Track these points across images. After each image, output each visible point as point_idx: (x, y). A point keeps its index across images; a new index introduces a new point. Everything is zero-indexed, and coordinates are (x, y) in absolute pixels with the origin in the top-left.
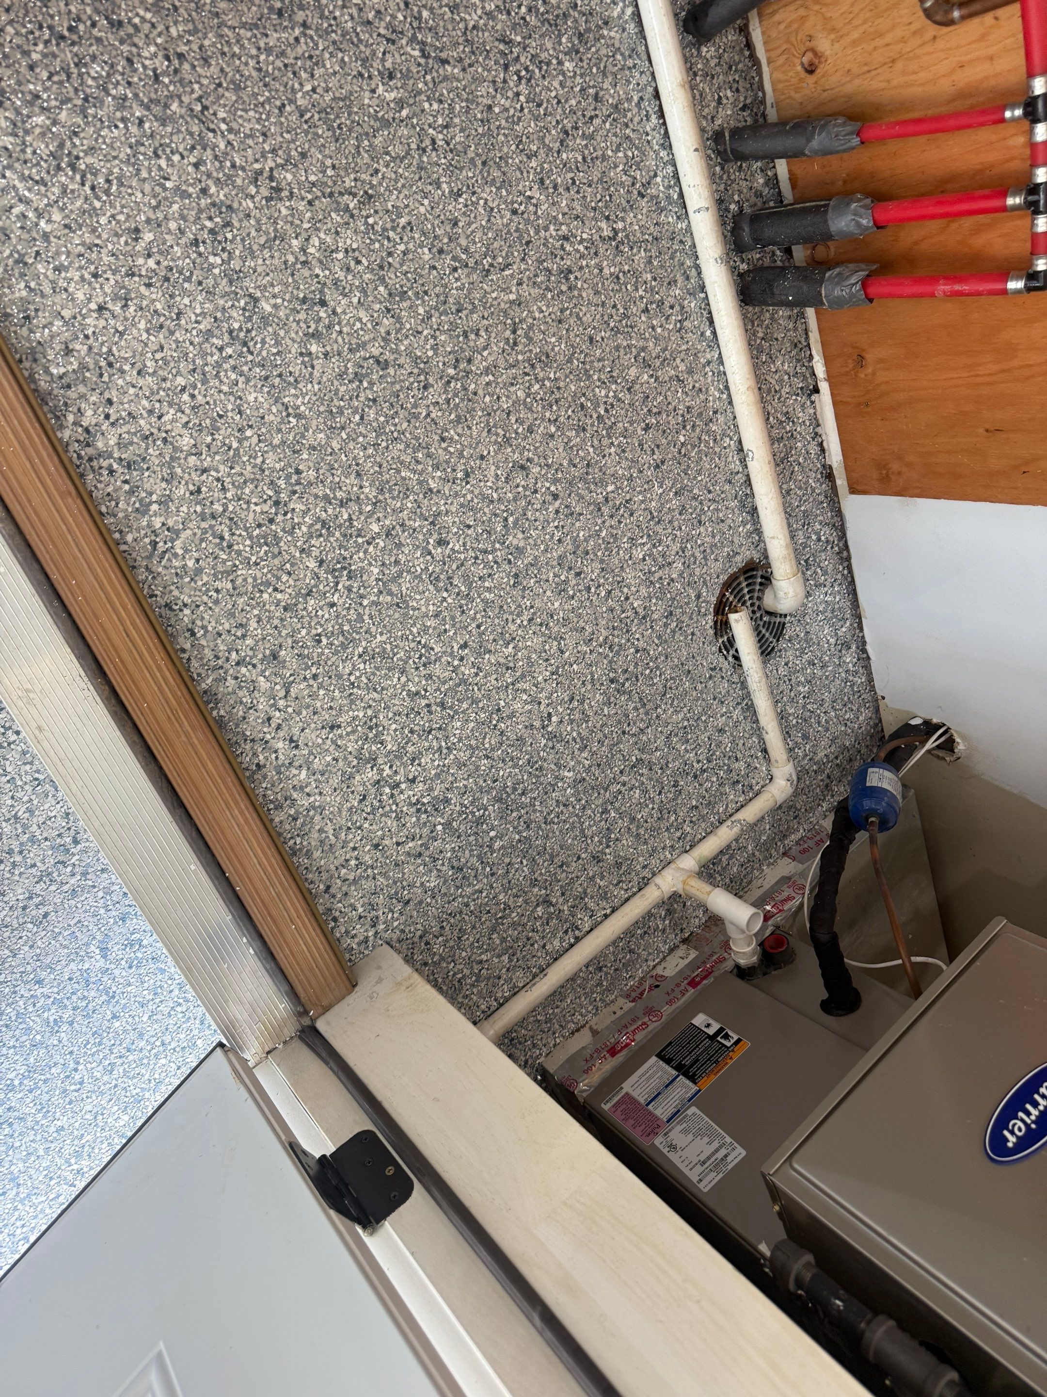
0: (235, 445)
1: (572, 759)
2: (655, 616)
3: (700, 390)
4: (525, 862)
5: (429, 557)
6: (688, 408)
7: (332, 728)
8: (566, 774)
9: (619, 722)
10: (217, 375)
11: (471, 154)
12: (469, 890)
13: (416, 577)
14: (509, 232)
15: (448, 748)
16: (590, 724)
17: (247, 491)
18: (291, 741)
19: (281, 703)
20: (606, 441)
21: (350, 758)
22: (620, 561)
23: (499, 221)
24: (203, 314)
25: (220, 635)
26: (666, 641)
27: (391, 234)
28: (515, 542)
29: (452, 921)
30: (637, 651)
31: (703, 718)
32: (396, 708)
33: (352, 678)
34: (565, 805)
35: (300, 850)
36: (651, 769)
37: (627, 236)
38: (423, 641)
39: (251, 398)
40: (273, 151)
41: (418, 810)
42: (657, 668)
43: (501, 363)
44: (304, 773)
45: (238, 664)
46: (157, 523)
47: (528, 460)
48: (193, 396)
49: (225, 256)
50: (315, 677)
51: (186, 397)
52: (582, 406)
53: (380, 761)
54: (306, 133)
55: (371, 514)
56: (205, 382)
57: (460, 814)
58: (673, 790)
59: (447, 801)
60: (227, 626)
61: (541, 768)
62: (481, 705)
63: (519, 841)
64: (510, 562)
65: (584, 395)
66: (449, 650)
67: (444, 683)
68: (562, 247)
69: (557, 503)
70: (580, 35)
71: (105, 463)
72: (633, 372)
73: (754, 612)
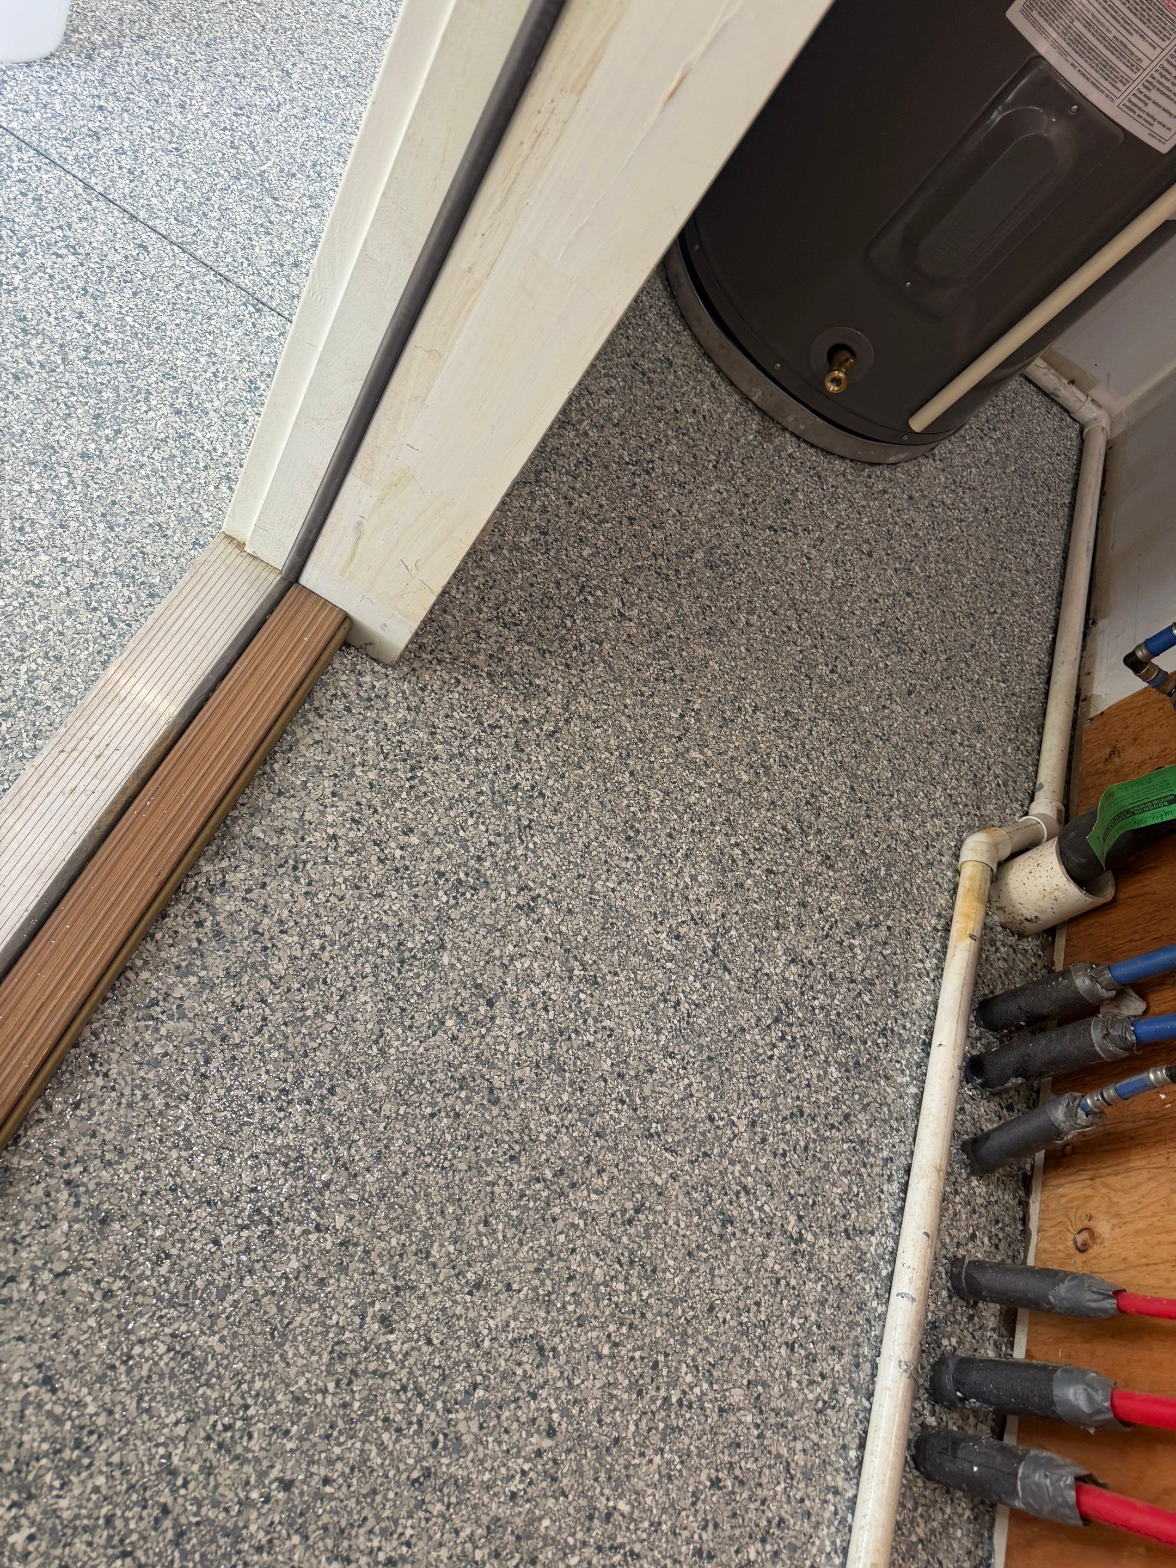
3: (809, 1515)
5: (357, 1320)
6: (782, 1520)
7: (47, 1381)
10: (358, 956)
13: (323, 1324)
14: (694, 1127)
17: (275, 1054)
19: (46, 1276)
20: (655, 1438)
21: (12, 1452)
23: (692, 1111)
24: (396, 914)
25: (94, 1135)
27: (590, 1021)
28: (462, 1427)
32: (131, 1457)
33: (137, 1350)
37: (812, 1255)
38: (251, 1411)
39: (363, 998)
43: (603, 1221)
46: (179, 991)
47: (554, 1349)
48: (323, 948)
49: (452, 902)
50: (108, 1294)
51: (317, 942)
52: (656, 1365)
55: (349, 1204)
56: (344, 949)
60: (109, 1136)
64: (435, 1444)
65: (666, 1355)
66: (265, 1463)
67: (215, 1504)
68: (737, 1194)
69: (547, 1443)
70: (857, 1063)
71: (204, 914)
72: (737, 1396)
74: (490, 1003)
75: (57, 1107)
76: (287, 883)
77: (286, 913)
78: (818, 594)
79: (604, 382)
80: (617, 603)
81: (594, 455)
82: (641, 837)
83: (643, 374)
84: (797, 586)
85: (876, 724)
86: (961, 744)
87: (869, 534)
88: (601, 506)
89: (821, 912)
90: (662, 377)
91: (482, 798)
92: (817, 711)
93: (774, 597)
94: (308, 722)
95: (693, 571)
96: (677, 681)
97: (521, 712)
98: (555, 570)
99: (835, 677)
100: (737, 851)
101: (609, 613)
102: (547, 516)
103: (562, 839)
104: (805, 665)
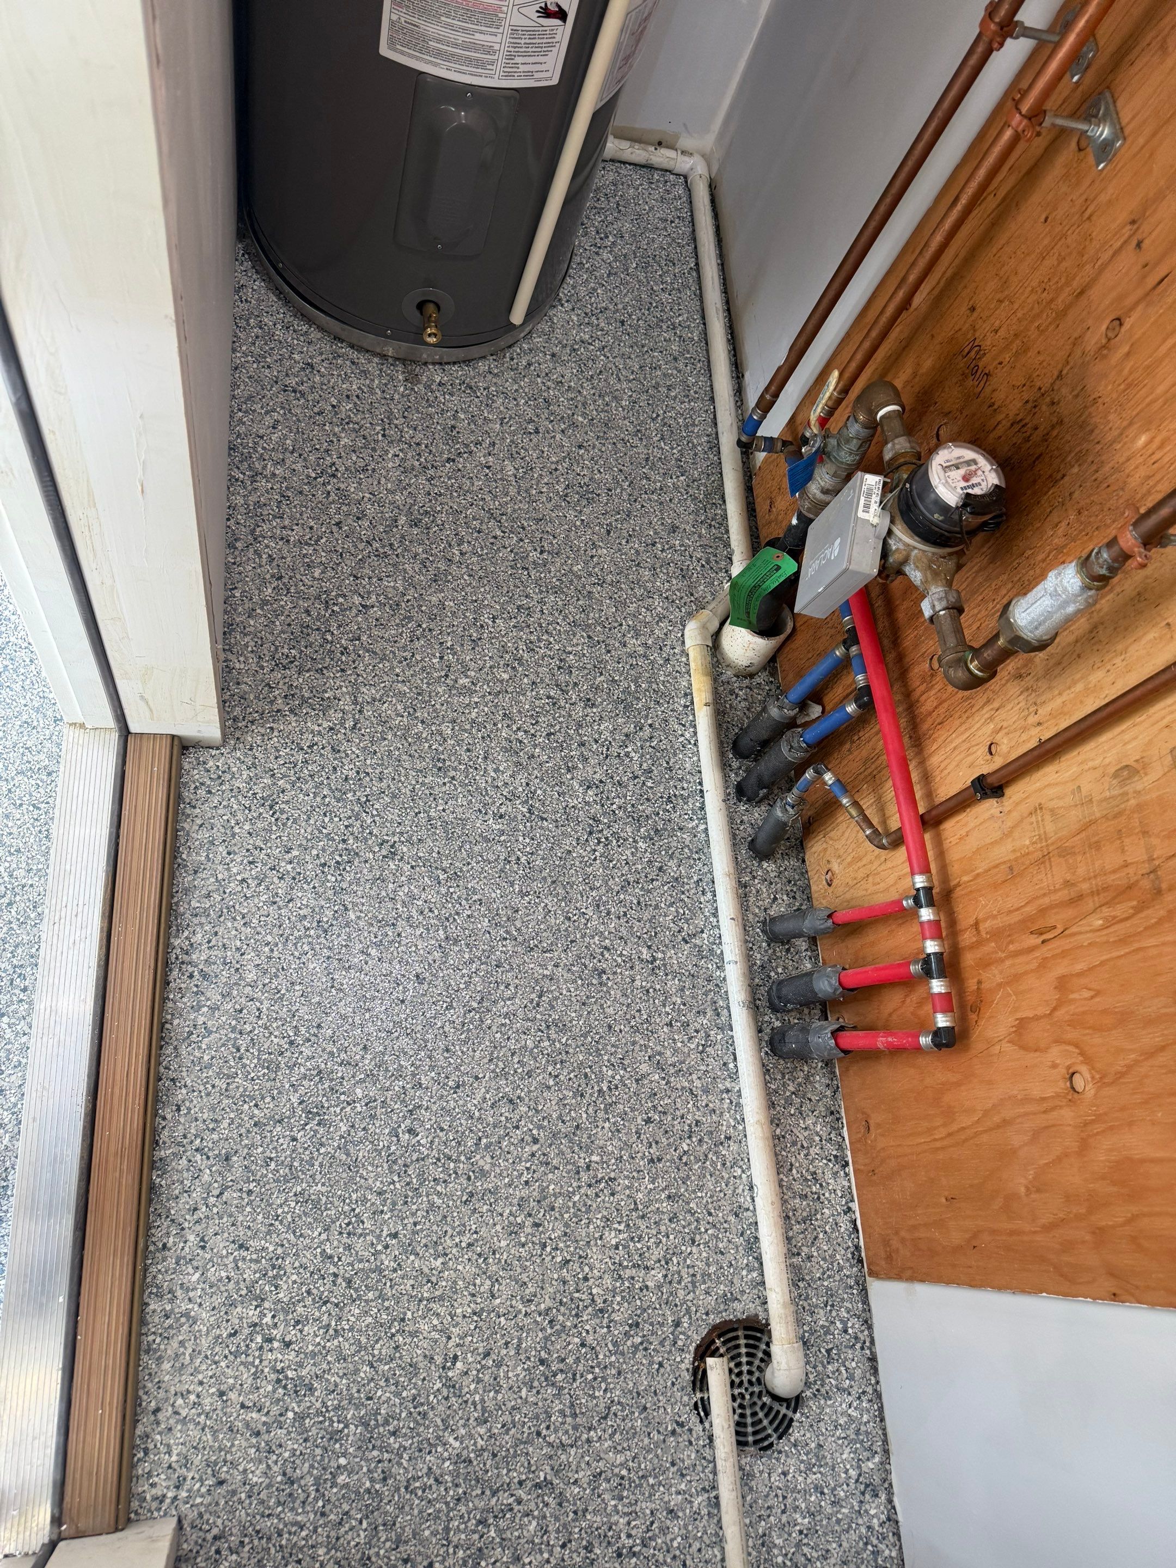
0: (283, 991)
1: (464, 1426)
2: (616, 1317)
3: (714, 1111)
4: (365, 1525)
5: (395, 1139)
6: (697, 1122)
7: (241, 1246)
8: (451, 1440)
9: (537, 1417)
10: (295, 944)
11: (544, 874)
12: (289, 1516)
13: (376, 1150)
14: (559, 930)
15: (336, 1331)
16: (500, 1397)
17: (275, 1025)
18: (202, 1240)
19: (212, 1200)
20: (601, 1114)
21: (242, 1285)
22: (588, 1235)
23: (553, 921)
24: (307, 906)
25: (196, 1120)
26: (623, 1354)
27: (464, 902)
28: (481, 1163)
29: (256, 1542)
30: (583, 1345)
31: (651, 1481)
32: (304, 1260)
33: (280, 1211)
34: (436, 1480)
35: (156, 1351)
36: (560, 1504)
37: (665, 965)
38: (357, 1211)
39: (311, 966)
40: (401, 833)
41: (278, 1381)
42: (604, 1379)
43: (521, 1014)
44: (197, 1275)
45: (197, 1150)
46: (201, 1020)
47: (519, 1097)
48: (272, 951)
49: (339, 878)
50: (250, 1192)
51: (267, 949)
52: (586, 1075)
53: (266, 1304)
54: (428, 830)
55: (362, 1081)
56: (285, 944)
57: (319, 1413)
58: (583, 1552)
59: (311, 1389)
60: (205, 1116)
61: (424, 1416)
62: (386, 1304)
63: (368, 1491)
64: (469, 1178)
65: (590, 1067)
66: (378, 1231)
67: (361, 1261)
68: (602, 954)
69: (535, 1148)
70: (657, 831)
71: (190, 969)
72: (644, 1068)
73: (750, 1382)
74: (394, 926)
75: (169, 1116)
76: (229, 924)
77: (238, 943)
78: (507, 494)
79: (268, 421)
80: (357, 600)
81: (287, 488)
82: (448, 763)
83: (295, 391)
84: (488, 498)
85: (590, 575)
86: (662, 551)
87: (530, 413)
88: (311, 528)
89: (596, 741)
90: (310, 383)
91: (327, 800)
92: (541, 592)
93: (474, 519)
94: (189, 815)
95: (403, 537)
96: (427, 632)
97: (326, 724)
98: (301, 602)
99: (545, 556)
100: (520, 734)
101: (354, 611)
102: (275, 564)
103: (394, 796)
104: (519, 560)
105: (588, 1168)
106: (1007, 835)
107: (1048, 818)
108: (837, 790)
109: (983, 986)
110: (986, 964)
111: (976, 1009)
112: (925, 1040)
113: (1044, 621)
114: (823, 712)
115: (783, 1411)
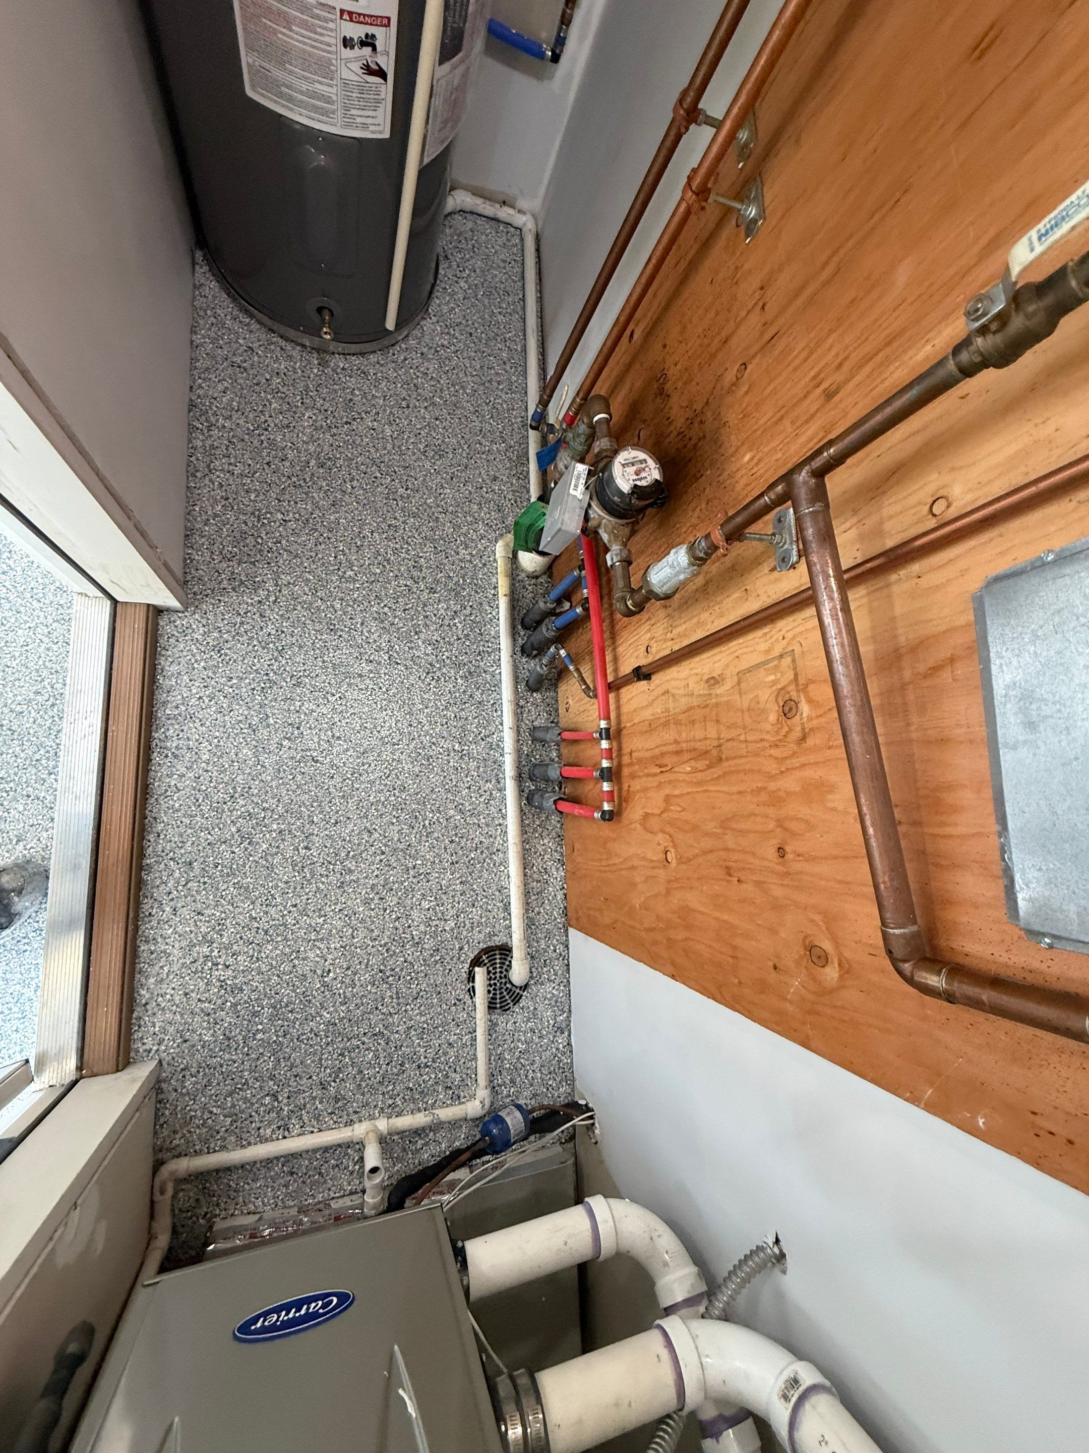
0: (227, 766)
1: (333, 1006)
2: (426, 946)
3: (491, 836)
4: (272, 1059)
5: (296, 852)
6: (481, 842)
7: (199, 913)
8: (325, 1014)
9: (376, 1000)
10: (235, 738)
12: (227, 1056)
13: (285, 859)
14: (404, 731)
15: (257, 958)
16: (355, 990)
17: (221, 786)
18: (174, 910)
19: (180, 888)
20: (424, 838)
21: (200, 935)
22: (412, 903)
24: (242, 715)
25: (170, 842)
26: (428, 965)
28: (349, 865)
29: (207, 1070)
30: (405, 962)
31: (440, 1029)
32: (239, 920)
33: (224, 893)
34: (315, 1034)
35: (145, 972)
36: (387, 1044)
37: (469, 753)
38: (272, 893)
39: (245, 751)
40: (305, 670)
41: (222, 986)
42: (417, 979)
43: (377, 782)
44: (171, 930)
45: (171, 859)
46: (173, 783)
47: (374, 829)
48: (219, 741)
49: (263, 698)
50: (205, 883)
51: (216, 741)
52: (416, 817)
53: (215, 945)
54: (323, 669)
55: (276, 820)
56: (228, 738)
57: (246, 1002)
58: (399, 1067)
59: (242, 990)
60: (176, 839)
61: (310, 1001)
62: (289, 943)
63: (275, 1042)
64: (342, 874)
65: (419, 812)
66: (284, 904)
67: (274, 920)
68: (430, 747)
69: (383, 857)
70: (470, 673)
71: (166, 752)
72: (452, 812)
73: (501, 977)
74: (298, 728)
75: (152, 840)
76: (191, 725)
77: (197, 737)
78: (385, 449)
79: (220, 387)
80: (280, 516)
81: (233, 437)
82: (337, 626)
83: (239, 367)
84: (372, 450)
85: (438, 506)
86: (487, 493)
87: (404, 394)
88: (249, 465)
89: (435, 615)
90: (251, 362)
91: (256, 648)
92: (405, 516)
93: (362, 464)
94: (163, 656)
95: (313, 474)
96: (327, 540)
97: (256, 599)
98: (241, 516)
99: (409, 492)
100: (386, 609)
101: (278, 523)
102: (223, 489)
103: (300, 647)
104: (391, 494)
105: (414, 867)
106: (651, 704)
107: (671, 699)
108: (567, 661)
109: (631, 789)
110: (633, 776)
111: (626, 801)
112: (597, 815)
113: (667, 582)
114: (571, 606)
115: (518, 991)
